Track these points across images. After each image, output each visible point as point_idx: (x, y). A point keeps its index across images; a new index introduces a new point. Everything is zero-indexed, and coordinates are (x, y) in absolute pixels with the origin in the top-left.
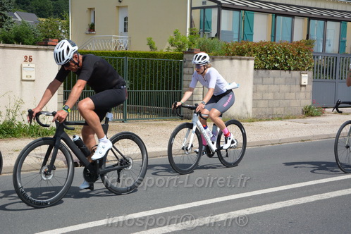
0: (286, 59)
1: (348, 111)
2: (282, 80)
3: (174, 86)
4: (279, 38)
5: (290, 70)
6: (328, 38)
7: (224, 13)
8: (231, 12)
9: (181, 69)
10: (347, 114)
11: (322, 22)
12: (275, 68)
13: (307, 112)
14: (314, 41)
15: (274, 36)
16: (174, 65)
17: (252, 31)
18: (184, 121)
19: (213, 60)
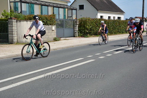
0: (47, 21)
1: (68, 39)
3: (5, 31)
4: (43, 14)
5: (48, 25)
6: (60, 14)
7: (23, 4)
8: (26, 4)
9: (8, 25)
10: (68, 40)
11: (58, 8)
13: (55, 40)
14: (55, 15)
15: (42, 13)
16: (5, 23)
17: (34, 11)
18: (10, 45)
19: (20, 21)
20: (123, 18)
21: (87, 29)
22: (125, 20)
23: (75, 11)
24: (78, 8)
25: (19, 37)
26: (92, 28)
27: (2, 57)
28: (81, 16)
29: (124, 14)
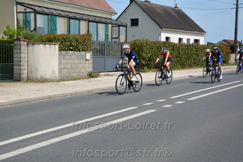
0: (77, 45)
1: (112, 74)
2: (75, 57)
3: (8, 60)
4: (72, 33)
5: (79, 51)
6: (99, 33)
7: (38, 16)
8: (43, 16)
9: (12, 50)
10: (112, 76)
11: (96, 24)
12: (71, 50)
13: (90, 75)
14: (92, 34)
15: (69, 31)
16: (8, 47)
17: (56, 27)
18: (16, 83)
19: (33, 44)
20: (203, 41)
21: (144, 59)
22: (207, 44)
23: (124, 28)
24: (129, 23)
25: (31, 70)
26: (152, 57)
27: (3, 103)
28: (134, 36)
29: (205, 34)
